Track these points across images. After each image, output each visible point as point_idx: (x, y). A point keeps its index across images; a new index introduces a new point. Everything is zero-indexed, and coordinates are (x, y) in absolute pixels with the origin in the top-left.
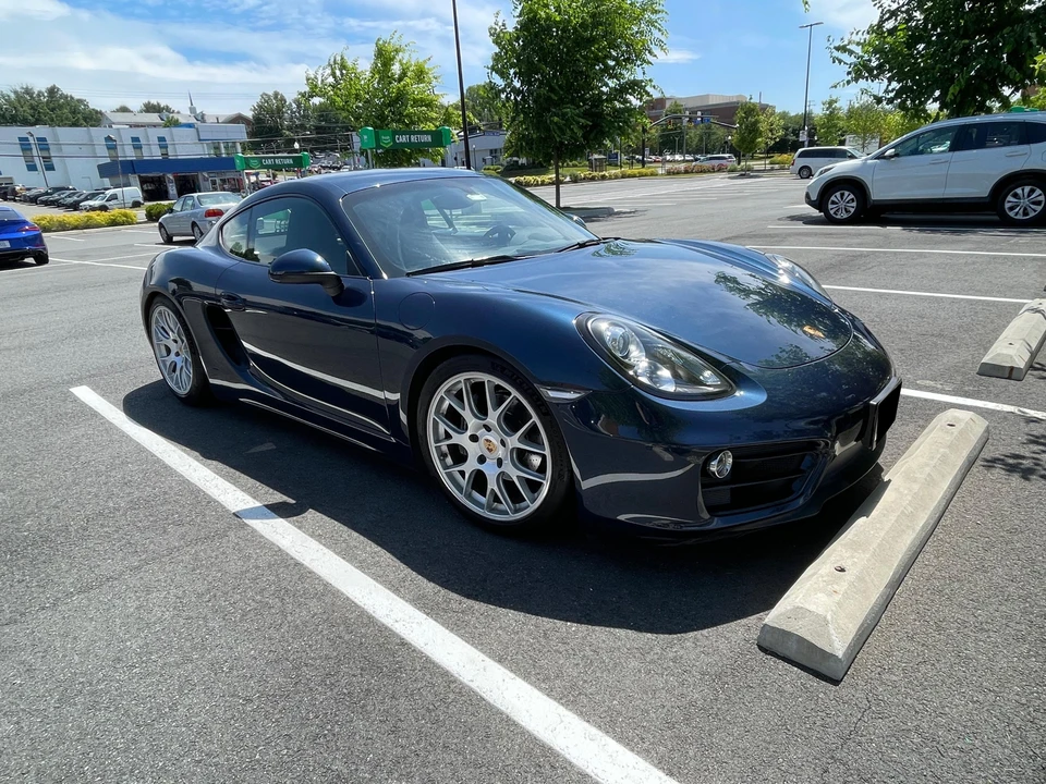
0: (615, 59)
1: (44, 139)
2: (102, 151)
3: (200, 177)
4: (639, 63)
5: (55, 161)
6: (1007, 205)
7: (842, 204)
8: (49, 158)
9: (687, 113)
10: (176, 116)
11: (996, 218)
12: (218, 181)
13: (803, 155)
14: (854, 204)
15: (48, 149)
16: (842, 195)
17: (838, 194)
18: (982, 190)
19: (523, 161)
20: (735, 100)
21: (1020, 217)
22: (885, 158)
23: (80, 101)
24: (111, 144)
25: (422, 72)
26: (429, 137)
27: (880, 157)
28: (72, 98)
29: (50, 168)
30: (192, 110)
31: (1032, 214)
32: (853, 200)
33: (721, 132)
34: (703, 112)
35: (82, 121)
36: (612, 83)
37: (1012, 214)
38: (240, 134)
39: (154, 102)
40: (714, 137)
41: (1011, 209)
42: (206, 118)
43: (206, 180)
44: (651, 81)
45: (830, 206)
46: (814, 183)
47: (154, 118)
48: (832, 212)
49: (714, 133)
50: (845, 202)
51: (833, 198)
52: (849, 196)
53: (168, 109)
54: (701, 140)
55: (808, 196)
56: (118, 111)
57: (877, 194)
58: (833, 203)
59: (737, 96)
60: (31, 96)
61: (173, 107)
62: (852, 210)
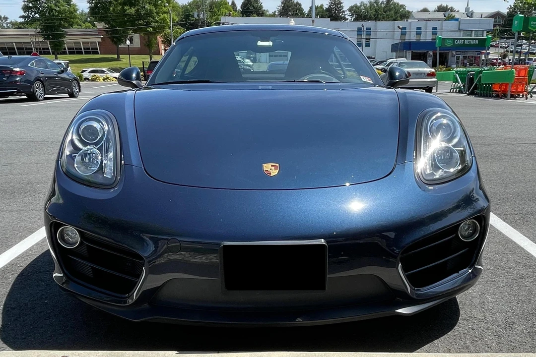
1: (370, 29)
2: (398, 35)
3: (450, 54)
5: (372, 41)
8: (369, 39)
10: (453, 14)
12: (461, 57)
15: (370, 35)
23: (402, 6)
24: (404, 32)
28: (398, 4)
29: (368, 45)
30: (467, 9)
35: (399, 18)
38: (490, 25)
39: (444, 5)
42: (474, 15)
43: (453, 56)
47: (441, 15)
53: (452, 10)
56: (421, 11)
60: (377, 5)
61: (456, 8)
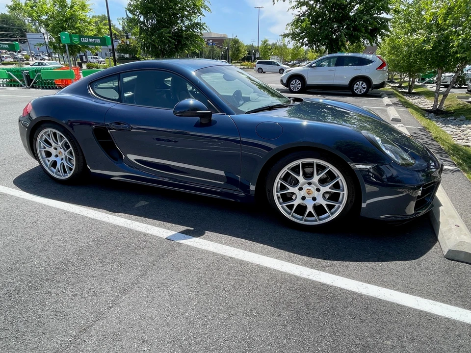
0: (188, 12)
4: (199, 14)
6: (355, 88)
7: (296, 85)
9: (206, 40)
11: (351, 93)
13: (259, 63)
14: (300, 85)
16: (296, 81)
17: (294, 81)
18: (346, 82)
19: (127, 56)
20: (222, 36)
21: (358, 93)
22: (312, 67)
25: (84, 6)
26: (99, 40)
27: (310, 66)
31: (363, 92)
32: (300, 84)
33: (218, 50)
34: (213, 40)
36: (187, 23)
37: (356, 92)
40: (215, 52)
41: (356, 90)
44: (205, 23)
45: (291, 86)
46: (284, 76)
48: (292, 88)
49: (215, 50)
50: (296, 84)
51: (292, 82)
52: (298, 82)
54: (210, 52)
55: (282, 81)
57: (309, 81)
58: (292, 84)
59: (224, 35)
62: (300, 88)
